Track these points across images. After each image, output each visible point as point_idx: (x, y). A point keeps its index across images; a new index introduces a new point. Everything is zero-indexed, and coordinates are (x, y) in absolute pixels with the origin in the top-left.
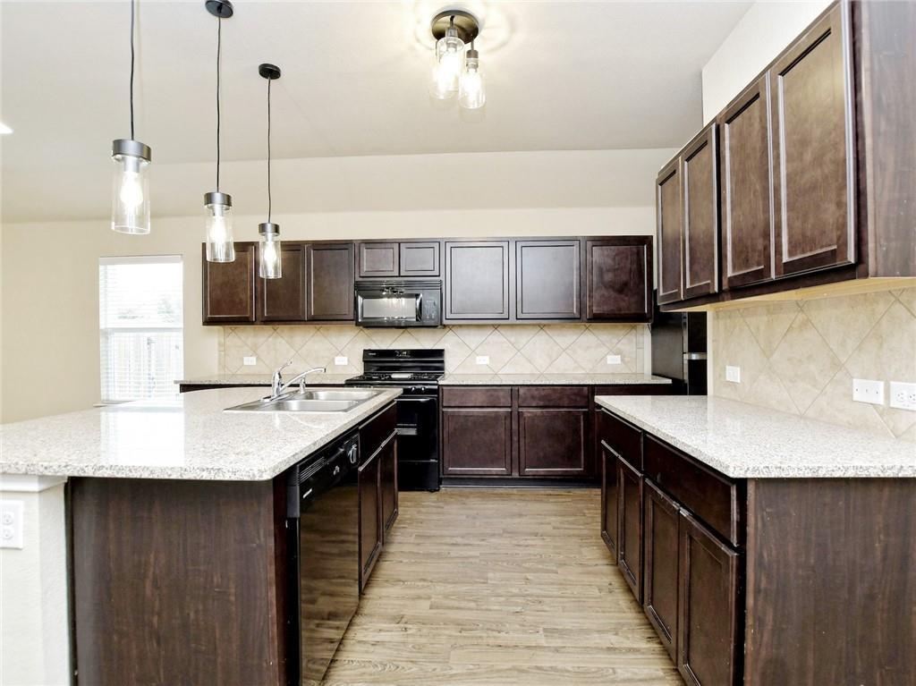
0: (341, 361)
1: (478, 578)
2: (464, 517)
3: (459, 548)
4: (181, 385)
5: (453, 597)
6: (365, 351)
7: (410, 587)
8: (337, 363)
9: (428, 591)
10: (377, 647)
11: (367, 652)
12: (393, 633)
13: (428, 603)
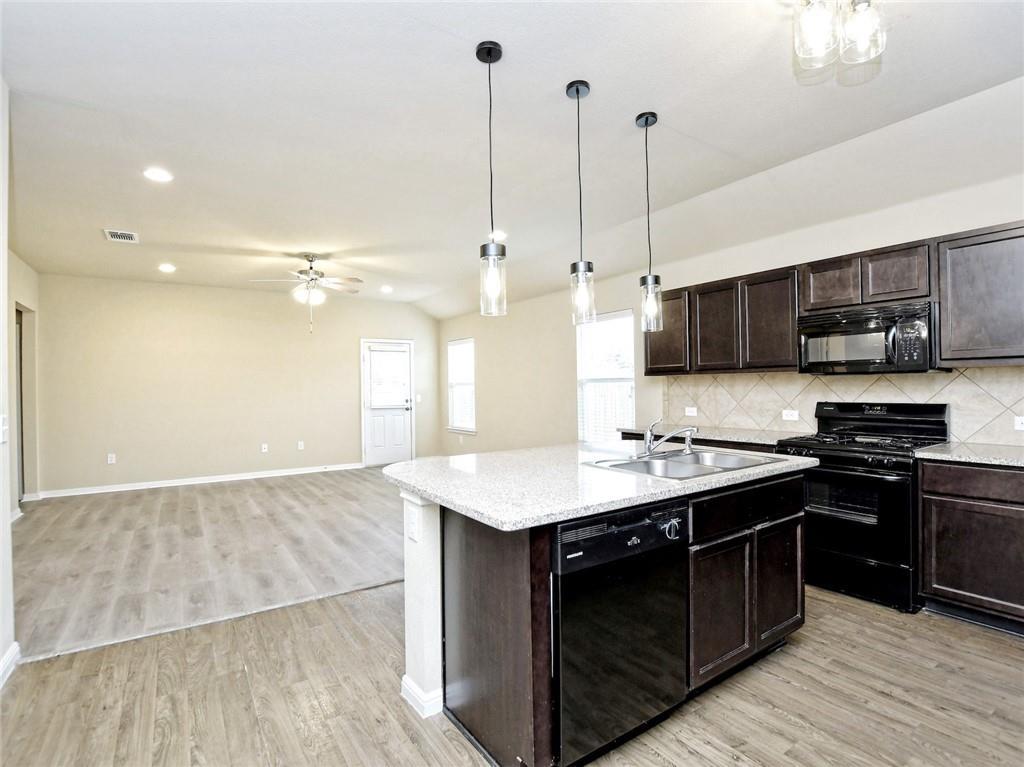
0: (791, 415)
1: (890, 755)
2: (932, 665)
3: (892, 702)
4: (623, 433)
5: (829, 759)
6: (819, 404)
7: (778, 717)
8: (784, 418)
9: (798, 733)
10: (692, 756)
11: (679, 755)
12: (719, 754)
13: (787, 746)
